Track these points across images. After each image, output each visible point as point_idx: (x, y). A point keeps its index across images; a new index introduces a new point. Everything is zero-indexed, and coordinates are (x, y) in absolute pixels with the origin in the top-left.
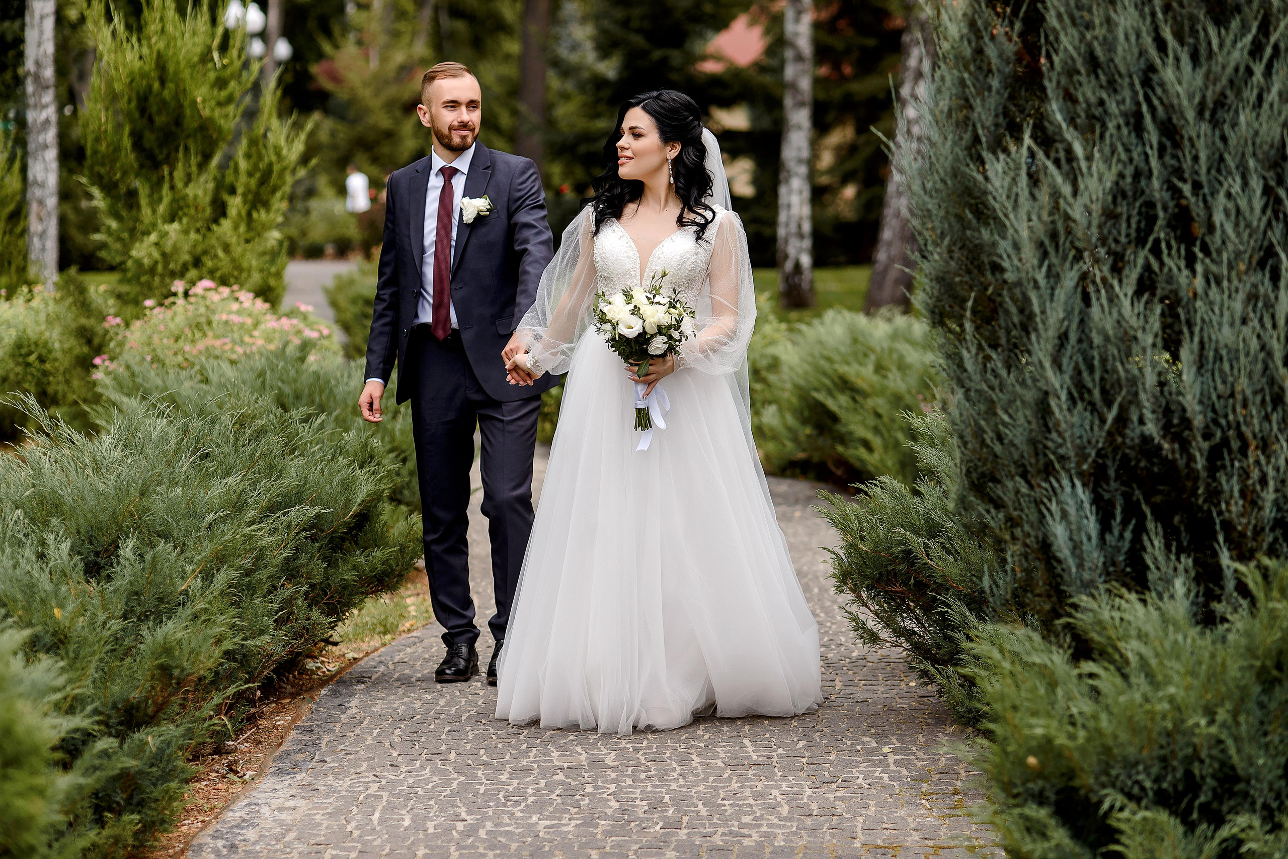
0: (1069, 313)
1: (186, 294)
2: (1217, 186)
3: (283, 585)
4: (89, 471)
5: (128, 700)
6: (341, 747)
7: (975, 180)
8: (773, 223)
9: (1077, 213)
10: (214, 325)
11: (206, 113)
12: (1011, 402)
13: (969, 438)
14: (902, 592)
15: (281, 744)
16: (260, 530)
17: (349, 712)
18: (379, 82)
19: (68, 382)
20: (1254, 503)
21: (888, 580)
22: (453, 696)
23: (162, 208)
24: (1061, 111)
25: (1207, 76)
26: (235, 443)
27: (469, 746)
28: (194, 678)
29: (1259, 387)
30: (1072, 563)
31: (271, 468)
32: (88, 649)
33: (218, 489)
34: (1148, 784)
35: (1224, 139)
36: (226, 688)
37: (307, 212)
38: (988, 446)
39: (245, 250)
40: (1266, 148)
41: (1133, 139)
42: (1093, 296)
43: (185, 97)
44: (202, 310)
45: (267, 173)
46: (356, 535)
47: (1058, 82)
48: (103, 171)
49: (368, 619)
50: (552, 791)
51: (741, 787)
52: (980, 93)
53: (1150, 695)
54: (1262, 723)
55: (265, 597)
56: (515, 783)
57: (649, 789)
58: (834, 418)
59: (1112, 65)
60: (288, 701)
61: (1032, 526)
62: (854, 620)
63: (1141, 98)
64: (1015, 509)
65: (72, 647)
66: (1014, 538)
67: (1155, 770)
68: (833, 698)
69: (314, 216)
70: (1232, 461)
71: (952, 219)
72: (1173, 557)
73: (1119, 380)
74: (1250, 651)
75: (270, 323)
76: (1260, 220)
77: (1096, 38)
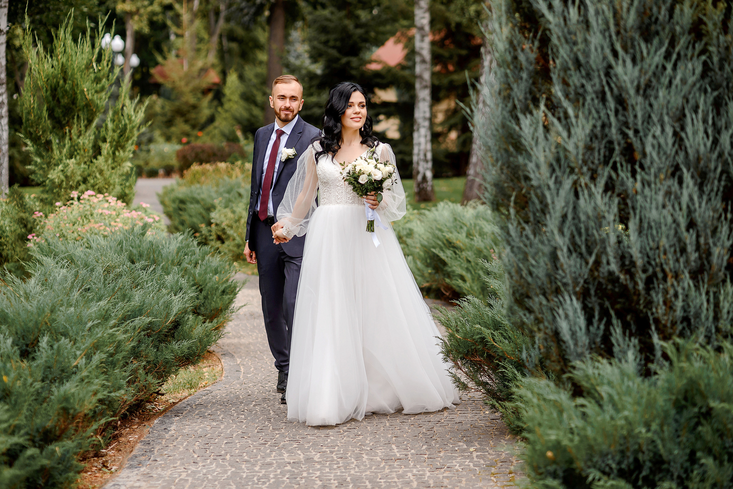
0: (567, 203)
1: (79, 199)
2: (647, 131)
3: (132, 362)
4: (22, 299)
5: (45, 427)
6: (166, 452)
7: (515, 130)
8: (410, 154)
9: (571, 147)
10: (95, 215)
11: (89, 97)
12: (536, 253)
13: (513, 273)
14: (480, 361)
15: (132, 451)
16: (118, 331)
17: (170, 433)
18: (188, 78)
19: (14, 249)
20: (671, 308)
21: (472, 354)
22: (228, 423)
23: (65, 151)
24: (561, 91)
25: (641, 70)
26: (104, 282)
27: (237, 451)
28: (82, 414)
29: (672, 243)
30: (571, 343)
31: (124, 296)
32: (23, 399)
33: (94, 308)
34: (614, 466)
35: (651, 105)
36: (100, 420)
37: (148, 151)
38: (524, 278)
39: (112, 173)
40: (674, 110)
41: (601, 106)
42: (580, 194)
43: (77, 88)
44: (88, 207)
45: (124, 130)
46: (174, 333)
47: (559, 75)
48: (32, 130)
49: (181, 380)
50: (284, 476)
51: (391, 472)
52: (516, 81)
53: (615, 415)
54: (677, 431)
55: (122, 368)
56: (263, 471)
57: (339, 474)
58: (444, 264)
59: (588, 66)
60: (136, 427)
61: (549, 322)
62: (454, 377)
63: (604, 83)
64: (540, 313)
65: (13, 398)
66: (539, 330)
67: (617, 458)
68: (442, 421)
69: (152, 153)
70: (658, 285)
71: (503, 152)
72: (627, 339)
73: (595, 241)
74: (670, 390)
75: (126, 214)
76: (671, 150)
77: (579, 50)
